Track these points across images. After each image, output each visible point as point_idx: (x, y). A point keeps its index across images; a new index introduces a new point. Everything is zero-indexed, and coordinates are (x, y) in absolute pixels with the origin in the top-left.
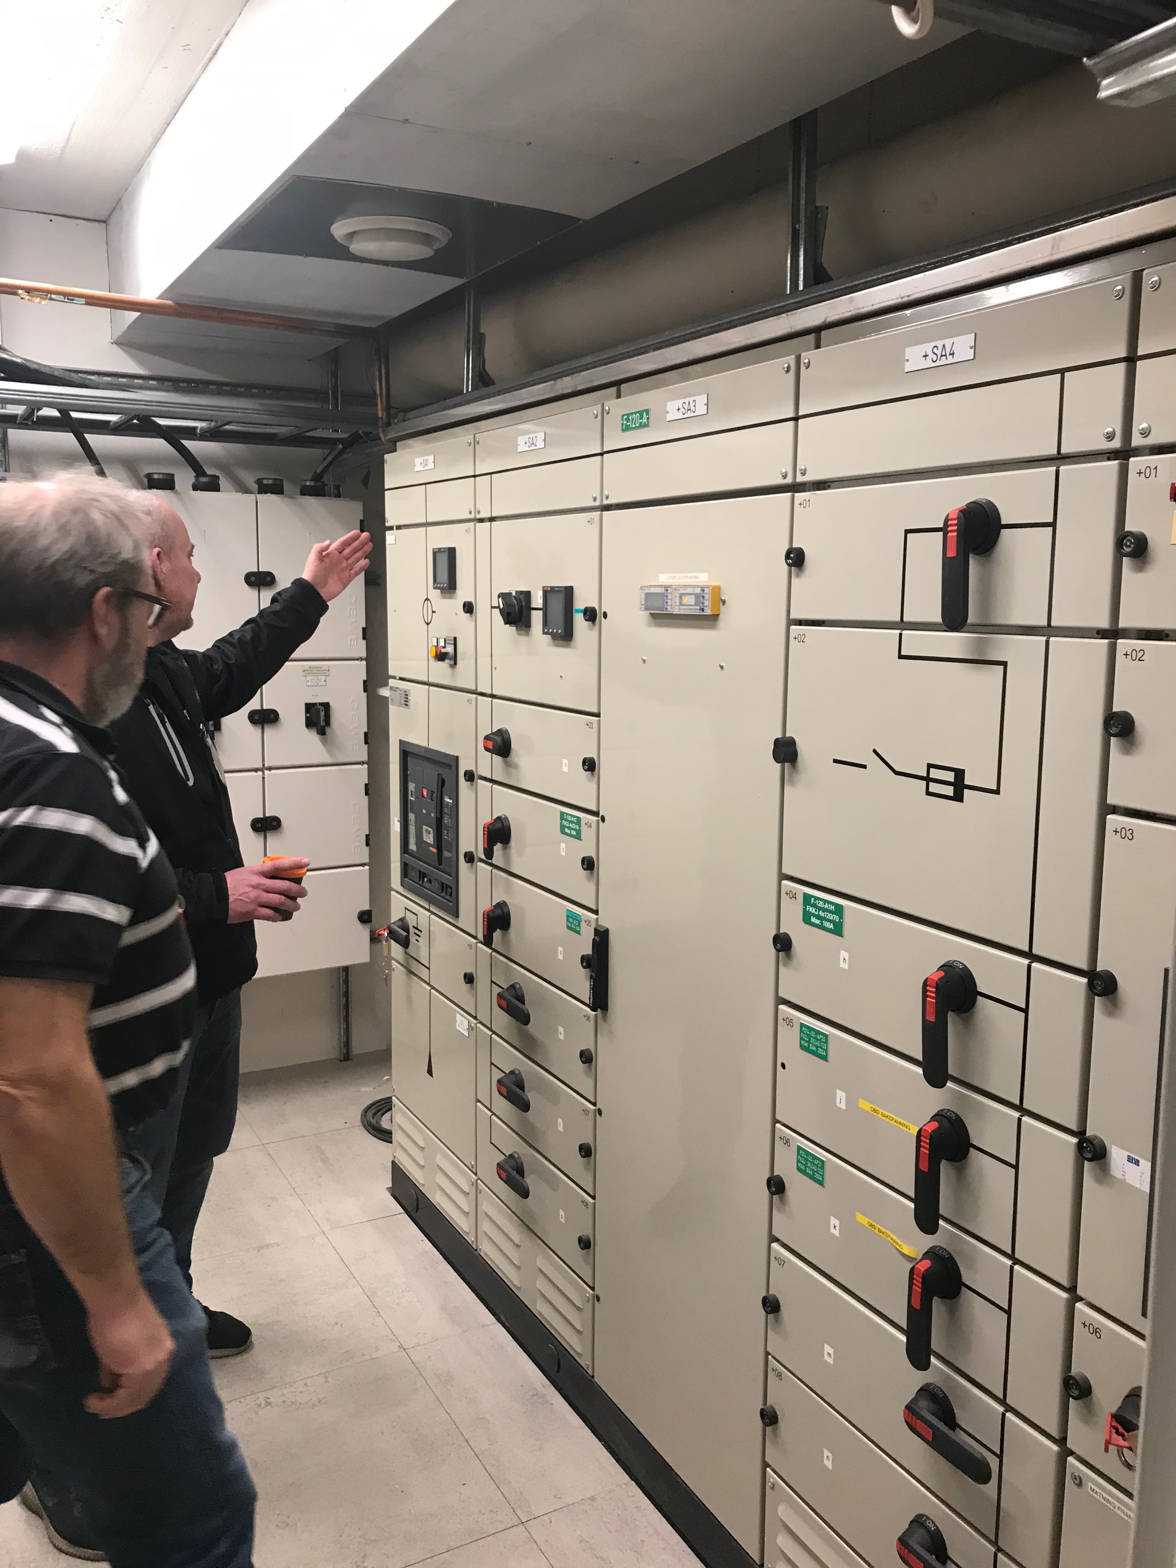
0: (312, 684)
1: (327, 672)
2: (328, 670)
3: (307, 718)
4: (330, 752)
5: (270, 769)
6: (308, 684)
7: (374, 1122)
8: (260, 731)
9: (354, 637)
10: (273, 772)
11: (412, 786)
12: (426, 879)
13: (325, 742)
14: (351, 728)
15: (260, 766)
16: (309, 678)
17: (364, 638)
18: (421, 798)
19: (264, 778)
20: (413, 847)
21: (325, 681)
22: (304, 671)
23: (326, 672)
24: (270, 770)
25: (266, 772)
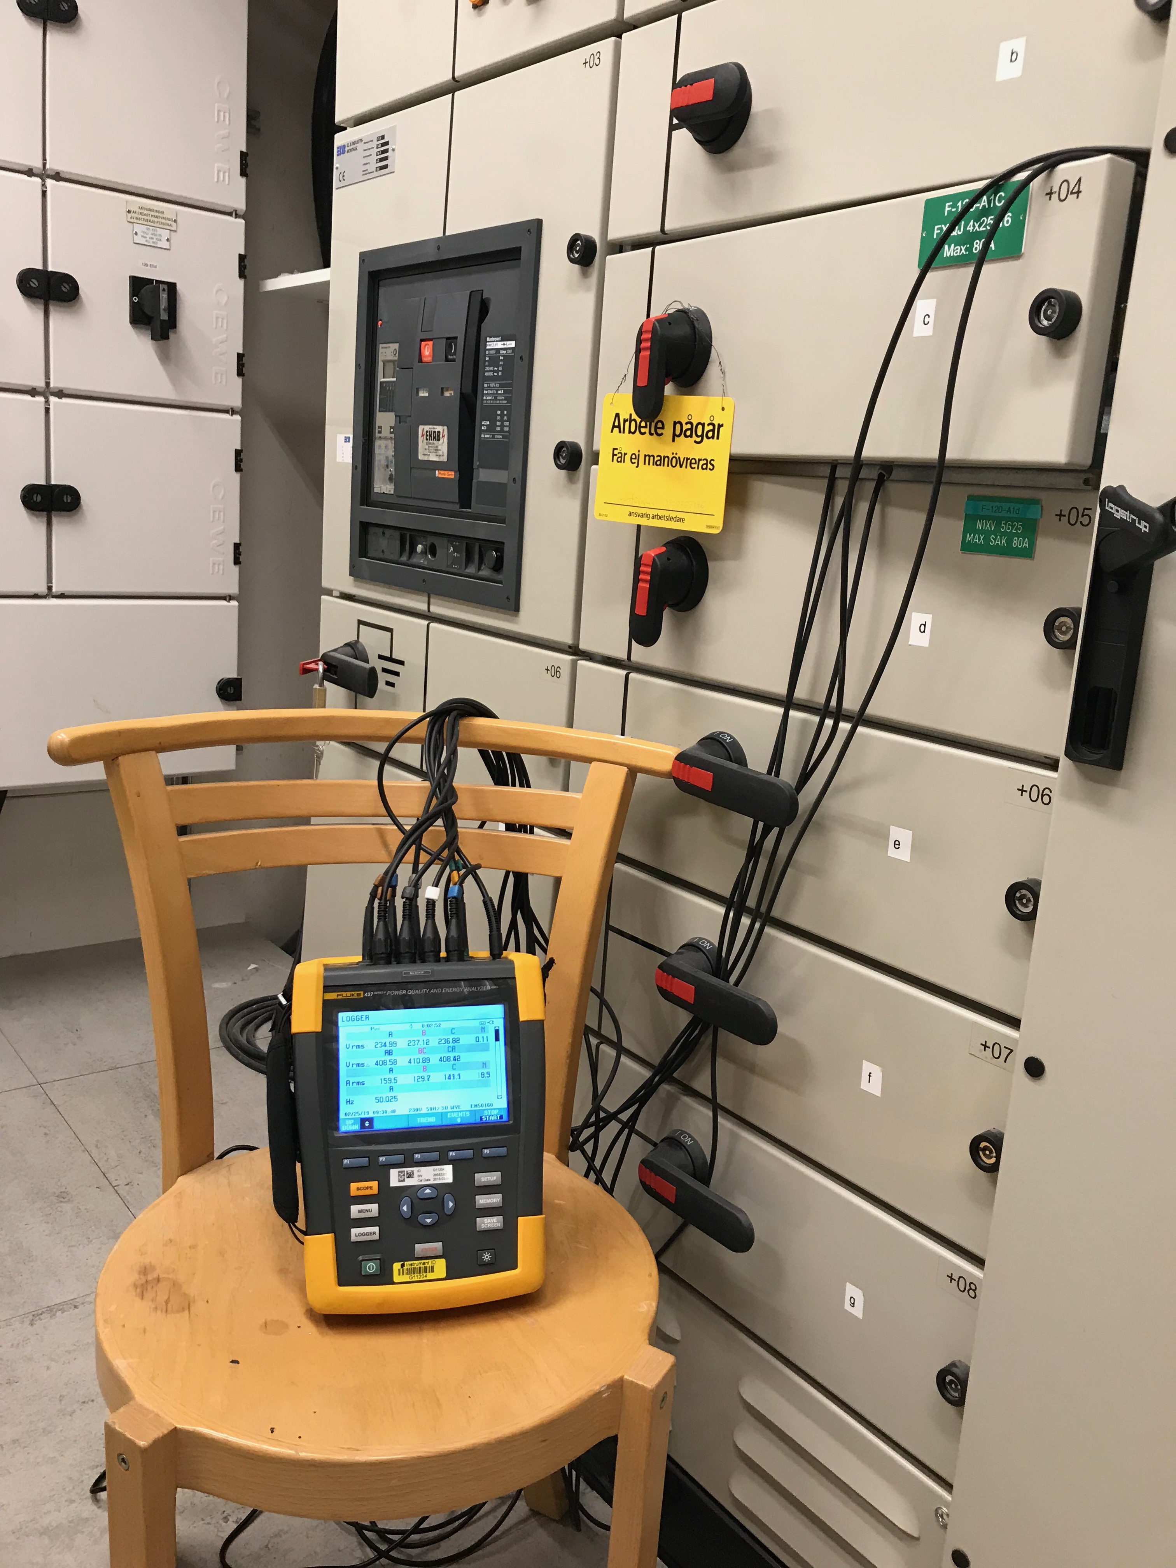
0: (143, 241)
1: (174, 224)
2: (175, 221)
3: (133, 305)
4: (175, 381)
5: (60, 394)
6: (138, 239)
7: (243, 1039)
8: (41, 315)
9: (226, 167)
10: (65, 400)
11: (387, 352)
12: (420, 547)
13: (165, 357)
14: (214, 340)
15: (39, 383)
16: (138, 228)
17: (243, 173)
18: (416, 364)
19: (47, 410)
20: (382, 486)
21: (168, 240)
22: (129, 212)
23: (172, 225)
24: (60, 398)
25: (53, 399)
